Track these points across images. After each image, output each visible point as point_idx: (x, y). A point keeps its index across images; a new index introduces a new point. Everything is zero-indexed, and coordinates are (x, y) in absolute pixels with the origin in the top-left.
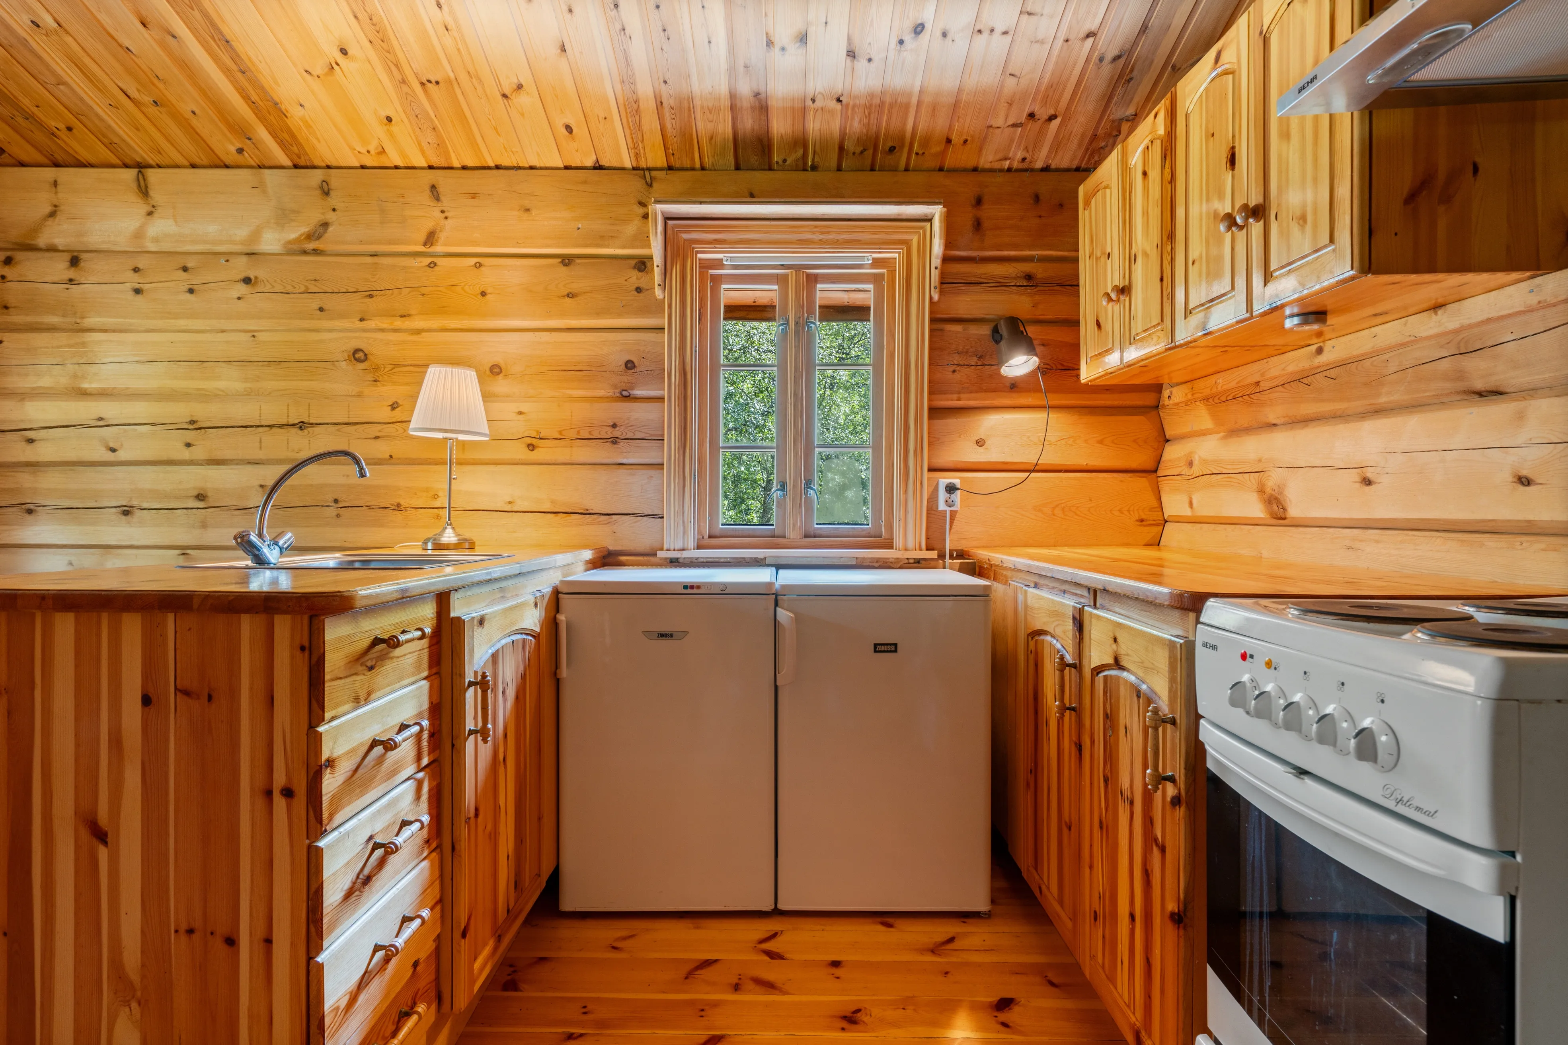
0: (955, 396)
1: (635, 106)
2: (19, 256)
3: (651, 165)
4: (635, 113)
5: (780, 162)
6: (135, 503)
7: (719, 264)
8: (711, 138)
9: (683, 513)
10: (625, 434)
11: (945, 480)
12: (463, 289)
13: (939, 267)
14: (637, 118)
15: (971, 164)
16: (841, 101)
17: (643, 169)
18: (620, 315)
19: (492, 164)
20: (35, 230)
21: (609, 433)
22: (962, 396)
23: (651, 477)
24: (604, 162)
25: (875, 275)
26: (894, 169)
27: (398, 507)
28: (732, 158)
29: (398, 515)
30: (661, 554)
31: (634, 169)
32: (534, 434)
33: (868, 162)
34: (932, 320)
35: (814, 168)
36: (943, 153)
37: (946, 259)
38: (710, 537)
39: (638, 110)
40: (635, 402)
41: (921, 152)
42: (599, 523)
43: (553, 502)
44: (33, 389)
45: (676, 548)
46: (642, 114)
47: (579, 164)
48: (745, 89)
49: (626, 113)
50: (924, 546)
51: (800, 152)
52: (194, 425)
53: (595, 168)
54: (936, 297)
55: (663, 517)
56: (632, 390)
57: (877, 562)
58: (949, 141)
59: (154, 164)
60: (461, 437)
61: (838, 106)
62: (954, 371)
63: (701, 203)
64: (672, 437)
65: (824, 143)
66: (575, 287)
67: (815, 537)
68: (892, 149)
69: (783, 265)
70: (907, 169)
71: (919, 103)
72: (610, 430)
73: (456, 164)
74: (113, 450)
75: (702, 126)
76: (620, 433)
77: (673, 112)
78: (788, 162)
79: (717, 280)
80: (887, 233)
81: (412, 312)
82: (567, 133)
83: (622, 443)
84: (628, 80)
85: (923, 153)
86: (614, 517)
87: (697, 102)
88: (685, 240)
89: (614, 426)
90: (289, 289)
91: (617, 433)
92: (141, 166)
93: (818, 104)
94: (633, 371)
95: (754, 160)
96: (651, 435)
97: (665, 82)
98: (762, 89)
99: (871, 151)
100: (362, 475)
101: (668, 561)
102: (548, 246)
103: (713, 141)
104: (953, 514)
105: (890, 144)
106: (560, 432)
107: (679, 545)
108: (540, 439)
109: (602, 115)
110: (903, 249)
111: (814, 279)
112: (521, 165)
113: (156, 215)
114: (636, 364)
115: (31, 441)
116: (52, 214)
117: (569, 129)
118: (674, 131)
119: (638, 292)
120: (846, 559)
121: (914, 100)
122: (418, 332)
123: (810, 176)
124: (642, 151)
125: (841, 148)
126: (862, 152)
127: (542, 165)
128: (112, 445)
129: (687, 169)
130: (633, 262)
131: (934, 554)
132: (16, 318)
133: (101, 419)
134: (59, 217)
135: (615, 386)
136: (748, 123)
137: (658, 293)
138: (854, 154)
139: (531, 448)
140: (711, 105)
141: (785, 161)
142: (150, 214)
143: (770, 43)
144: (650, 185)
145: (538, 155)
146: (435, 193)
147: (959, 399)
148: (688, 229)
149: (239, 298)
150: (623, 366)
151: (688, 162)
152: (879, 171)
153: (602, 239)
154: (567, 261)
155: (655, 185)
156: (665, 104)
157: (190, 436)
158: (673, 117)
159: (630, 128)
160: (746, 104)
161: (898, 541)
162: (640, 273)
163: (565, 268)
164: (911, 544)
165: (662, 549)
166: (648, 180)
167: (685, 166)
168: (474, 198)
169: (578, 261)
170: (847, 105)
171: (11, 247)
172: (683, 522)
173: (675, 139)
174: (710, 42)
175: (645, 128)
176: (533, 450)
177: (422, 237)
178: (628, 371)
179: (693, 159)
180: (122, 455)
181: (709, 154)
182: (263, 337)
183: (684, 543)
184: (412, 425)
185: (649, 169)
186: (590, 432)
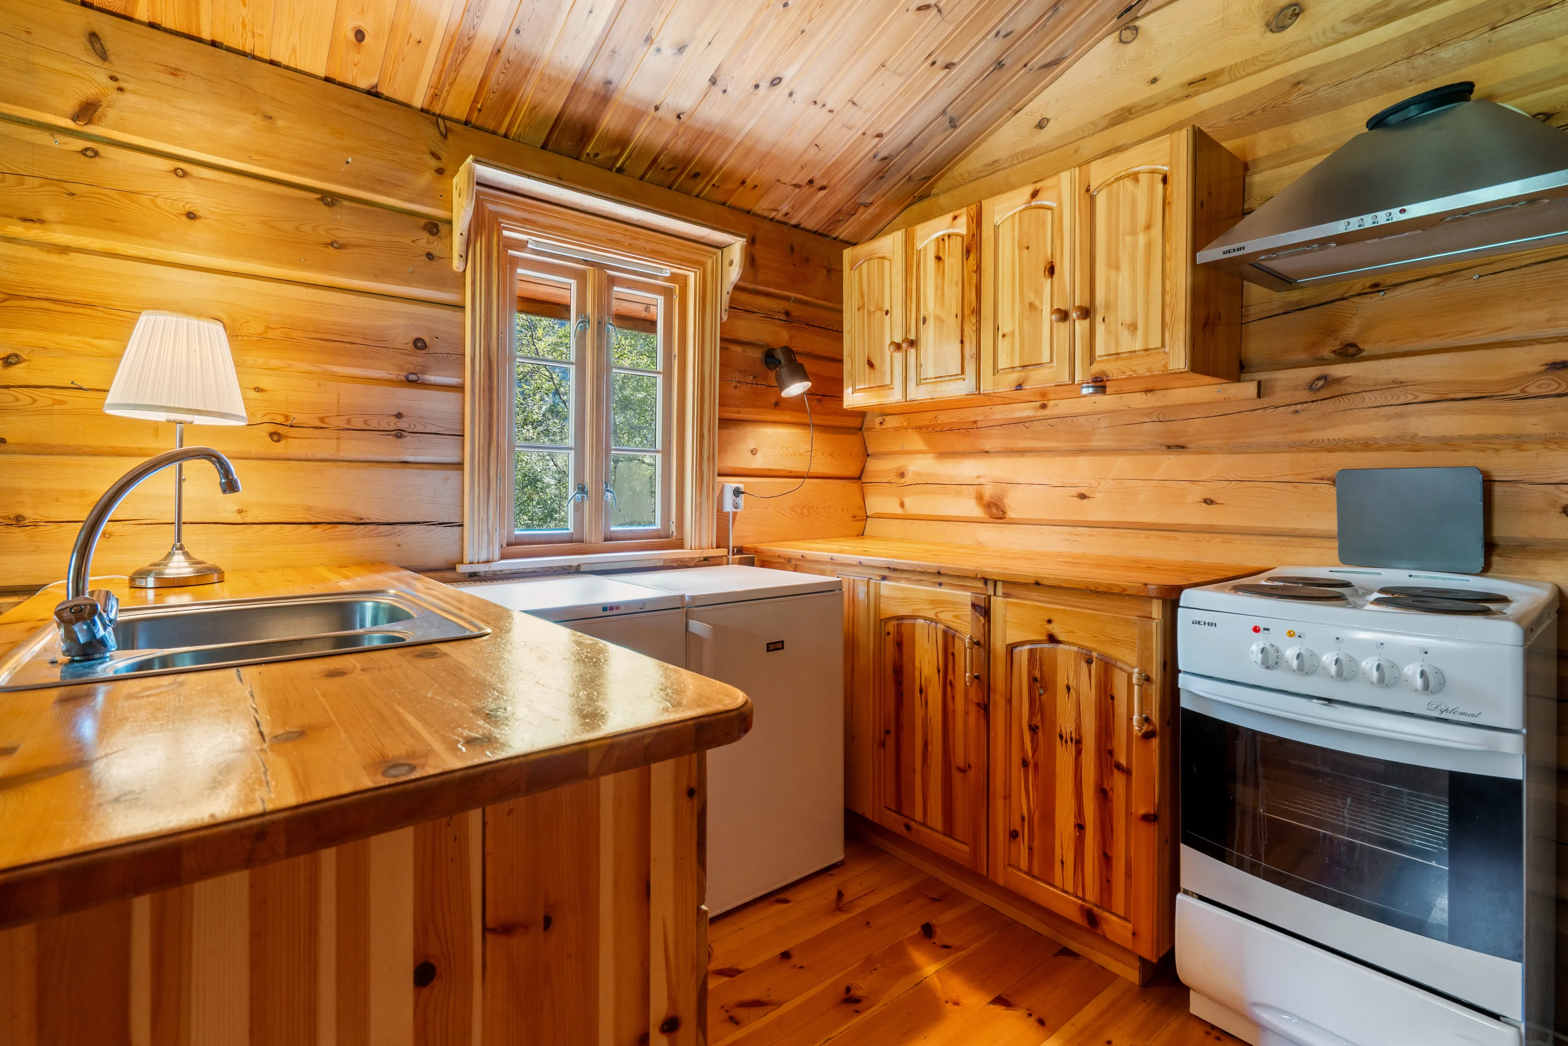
0: (736, 409)
1: (466, 43)
3: (446, 112)
4: (462, 49)
5: (591, 155)
7: (521, 245)
8: (534, 108)
9: (488, 520)
10: (413, 426)
11: (731, 484)
12: (152, 201)
13: (730, 293)
14: (461, 56)
15: (747, 207)
16: (680, 118)
17: (434, 114)
18: (407, 282)
19: (206, 35)
21: (393, 424)
22: (741, 409)
23: (447, 478)
24: (384, 90)
25: (665, 288)
26: (688, 193)
27: (19, 521)
28: (543, 137)
29: (19, 535)
30: (461, 569)
31: (422, 110)
32: (281, 419)
33: (670, 180)
34: (723, 340)
35: (620, 170)
36: (733, 191)
37: (737, 288)
38: (508, 545)
39: (466, 49)
40: (425, 389)
41: (717, 185)
42: (378, 535)
43: (308, 509)
45: (481, 561)
46: (469, 55)
47: (349, 81)
48: (598, 74)
49: (450, 46)
50: (715, 545)
51: (616, 152)
53: (369, 92)
54: (725, 318)
55: (462, 525)
56: (424, 373)
57: (676, 562)
58: (743, 182)
61: (676, 122)
62: (736, 387)
64: (472, 432)
65: (642, 151)
66: (344, 235)
67: (611, 540)
68: (697, 175)
69: (586, 261)
70: (697, 196)
71: (740, 143)
72: (393, 420)
73: (142, 14)
75: (529, 92)
76: (407, 425)
77: (507, 66)
78: (599, 157)
79: (515, 262)
80: (687, 252)
82: (354, 40)
83: (410, 437)
84: (474, 11)
85: (719, 186)
86: (399, 527)
87: (540, 67)
88: (490, 211)
89: (399, 416)
91: (402, 424)
93: (660, 113)
94: (423, 352)
95: (567, 144)
96: (447, 429)
97: (518, 32)
98: (615, 81)
99: (678, 171)
101: (467, 575)
102: (303, 174)
103: (535, 111)
104: (736, 515)
105: (698, 170)
106: (322, 420)
107: (484, 557)
108: (291, 426)
109: (417, 36)
110: (699, 269)
111: (612, 281)
112: (257, 53)
114: (428, 343)
117: (360, 35)
118: (496, 87)
119: (429, 259)
120: (655, 561)
121: (738, 140)
122: (65, 250)
123: (613, 176)
124: (444, 94)
125: (655, 160)
126: (670, 170)
127: (292, 65)
129: (487, 131)
130: (423, 222)
131: (722, 552)
135: (400, 368)
136: (581, 108)
137: (457, 264)
138: (663, 168)
139: (275, 438)
140: (554, 74)
141: (597, 155)
143: (649, 40)
144: (445, 137)
145: (294, 50)
146: (98, 46)
147: (739, 412)
148: (496, 201)
150: (411, 345)
151: (493, 124)
152: (675, 190)
153: (379, 184)
154: (329, 199)
155: (450, 137)
156: (503, 54)
158: (505, 71)
159: (444, 64)
160: (591, 87)
161: (688, 542)
162: (432, 237)
163: (325, 208)
164: (705, 543)
165: (462, 562)
166: (443, 129)
167: (486, 126)
168: (175, 75)
169: (346, 203)
170: (683, 123)
172: (488, 529)
173: (492, 95)
174: (591, 12)
175: (464, 71)
176: (278, 441)
177: (71, 104)
178: (418, 351)
179: (501, 123)
181: (522, 124)
183: (488, 554)
184: (111, 397)
185: (445, 118)
186: (365, 422)
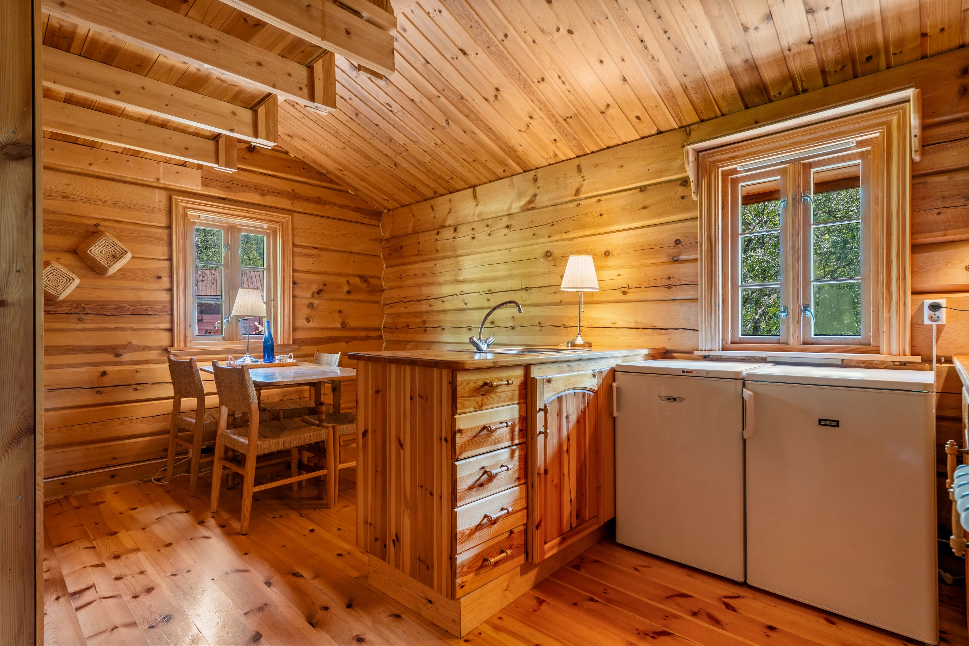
0: (941, 233)
1: (671, 94)
2: (441, 230)
3: (689, 122)
4: (672, 98)
5: (777, 95)
6: (472, 325)
7: (735, 171)
8: (723, 96)
9: (711, 328)
10: (675, 282)
11: (928, 301)
12: (592, 214)
13: (918, 134)
14: (674, 100)
15: (956, 42)
16: (813, 43)
17: (685, 126)
18: (672, 214)
19: (605, 147)
20: (445, 219)
21: (667, 282)
22: (948, 232)
23: (691, 307)
24: (662, 129)
25: (862, 153)
26: (877, 71)
27: (564, 326)
28: (741, 103)
29: (564, 330)
30: (696, 353)
31: (680, 128)
32: (626, 286)
33: (850, 73)
34: (914, 177)
35: (805, 91)
36: (922, 45)
37: (925, 127)
38: (732, 343)
39: (673, 96)
40: (681, 263)
41: (898, 52)
42: (661, 334)
43: (636, 322)
44: (444, 281)
45: (706, 350)
46: (676, 98)
47: (649, 134)
48: (737, 61)
49: (667, 99)
50: (908, 351)
51: (790, 85)
52: (490, 292)
53: (658, 134)
54: (917, 158)
55: (698, 331)
56: (679, 256)
57: (863, 363)
58: (924, 35)
59: (478, 184)
60: (585, 290)
61: (811, 46)
62: (939, 213)
63: (715, 138)
64: (704, 282)
65: (808, 73)
66: (646, 203)
67: (812, 344)
68: (869, 59)
69: (782, 162)
70: (888, 67)
71: (883, 21)
72: (667, 281)
73: (588, 152)
74: (466, 304)
75: (716, 91)
76: (672, 282)
77: (694, 90)
78: (783, 94)
79: (735, 182)
80: (867, 121)
81: (570, 230)
82: (638, 121)
83: (674, 288)
84: (663, 82)
85: (901, 52)
86: (670, 331)
87: (708, 79)
88: (710, 162)
89: (669, 278)
90: (523, 227)
91: (670, 282)
92: (474, 186)
93: (794, 51)
94: (680, 245)
95: (757, 100)
96: (691, 282)
97: (685, 76)
98: (749, 57)
99: (850, 66)
100: (520, 311)
101: (703, 357)
102: (633, 183)
103: (725, 97)
104: (940, 329)
105: (866, 55)
106: (640, 284)
107: (708, 347)
108: (629, 288)
109: (654, 105)
110: (883, 129)
111: (809, 166)
112: (619, 143)
113: (479, 205)
114: (681, 241)
115: (443, 302)
116: (449, 213)
117: (638, 118)
118: (699, 100)
119: (682, 199)
120: (832, 360)
121: (878, 19)
122: (572, 239)
123: (802, 97)
124: (682, 117)
125: (823, 72)
126: (842, 69)
127: (630, 140)
128: (466, 302)
129: (713, 119)
130: (680, 182)
131: (918, 359)
132: (440, 255)
133: (462, 291)
134: (451, 213)
135: (669, 255)
136: (746, 80)
137: (694, 197)
138: (835, 72)
139: (624, 293)
140: (717, 78)
141: (780, 93)
142: (477, 205)
143: (746, 29)
144: (689, 135)
145: (626, 136)
146: (579, 169)
147: (945, 235)
148: (711, 156)
149: (505, 235)
150: (674, 243)
151: (713, 114)
152: (862, 76)
153: (661, 173)
154: (642, 189)
155: (692, 134)
156: (688, 87)
157: (489, 296)
158: (696, 92)
159: (672, 107)
160: (740, 69)
161: (884, 348)
162: (684, 188)
163: (642, 193)
164: (894, 350)
165: (698, 350)
166: (688, 131)
167: (711, 117)
168: (596, 167)
169: (649, 188)
170: (819, 43)
171: (438, 227)
172: (711, 333)
173: (700, 104)
174: (706, 44)
175: (680, 103)
176: (625, 295)
177: (574, 192)
178: (677, 246)
179: (715, 111)
180: (469, 306)
181: (725, 106)
182: (512, 250)
183: (711, 346)
184: (562, 286)
185: (689, 125)
186: (655, 283)
